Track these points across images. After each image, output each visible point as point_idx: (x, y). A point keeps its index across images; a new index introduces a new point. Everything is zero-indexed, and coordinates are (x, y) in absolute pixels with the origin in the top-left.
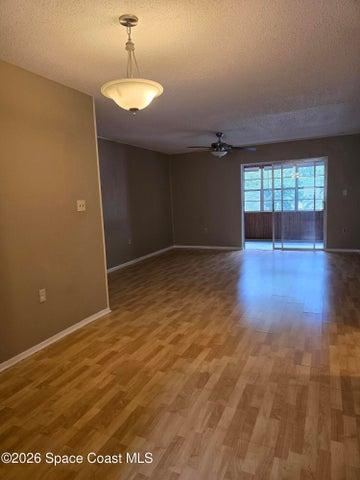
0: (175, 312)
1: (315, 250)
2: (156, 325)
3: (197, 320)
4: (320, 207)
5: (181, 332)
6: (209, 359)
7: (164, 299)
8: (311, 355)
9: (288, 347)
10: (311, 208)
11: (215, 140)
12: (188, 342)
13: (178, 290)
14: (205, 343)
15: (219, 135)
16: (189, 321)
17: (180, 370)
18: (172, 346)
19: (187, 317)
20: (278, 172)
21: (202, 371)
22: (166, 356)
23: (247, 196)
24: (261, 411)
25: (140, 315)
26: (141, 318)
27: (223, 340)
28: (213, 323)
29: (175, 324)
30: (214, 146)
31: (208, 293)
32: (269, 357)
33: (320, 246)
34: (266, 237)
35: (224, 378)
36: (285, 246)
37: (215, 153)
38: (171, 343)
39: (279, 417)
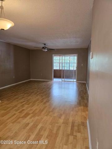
0: (24, 102)
1: (73, 81)
2: (16, 106)
3: (31, 104)
4: (75, 69)
5: (24, 108)
6: (31, 118)
7: (22, 97)
8: (64, 115)
9: (58, 112)
10: (73, 69)
11: (44, 46)
12: (25, 112)
13: (27, 94)
14: (31, 112)
15: (45, 44)
16: (28, 104)
17: (19, 123)
18: (19, 114)
19: (28, 103)
20: (63, 58)
21: (27, 123)
22: (15, 118)
23: (54, 64)
24: (43, 136)
25: (11, 103)
26: (11, 104)
27: (38, 111)
28: (36, 105)
29: (23, 106)
30: (43, 48)
31: (37, 95)
32: (51, 116)
33: (75, 80)
34: (59, 77)
35: (34, 125)
36: (65, 80)
37: (44, 50)
38: (19, 113)
39: (49, 138)
